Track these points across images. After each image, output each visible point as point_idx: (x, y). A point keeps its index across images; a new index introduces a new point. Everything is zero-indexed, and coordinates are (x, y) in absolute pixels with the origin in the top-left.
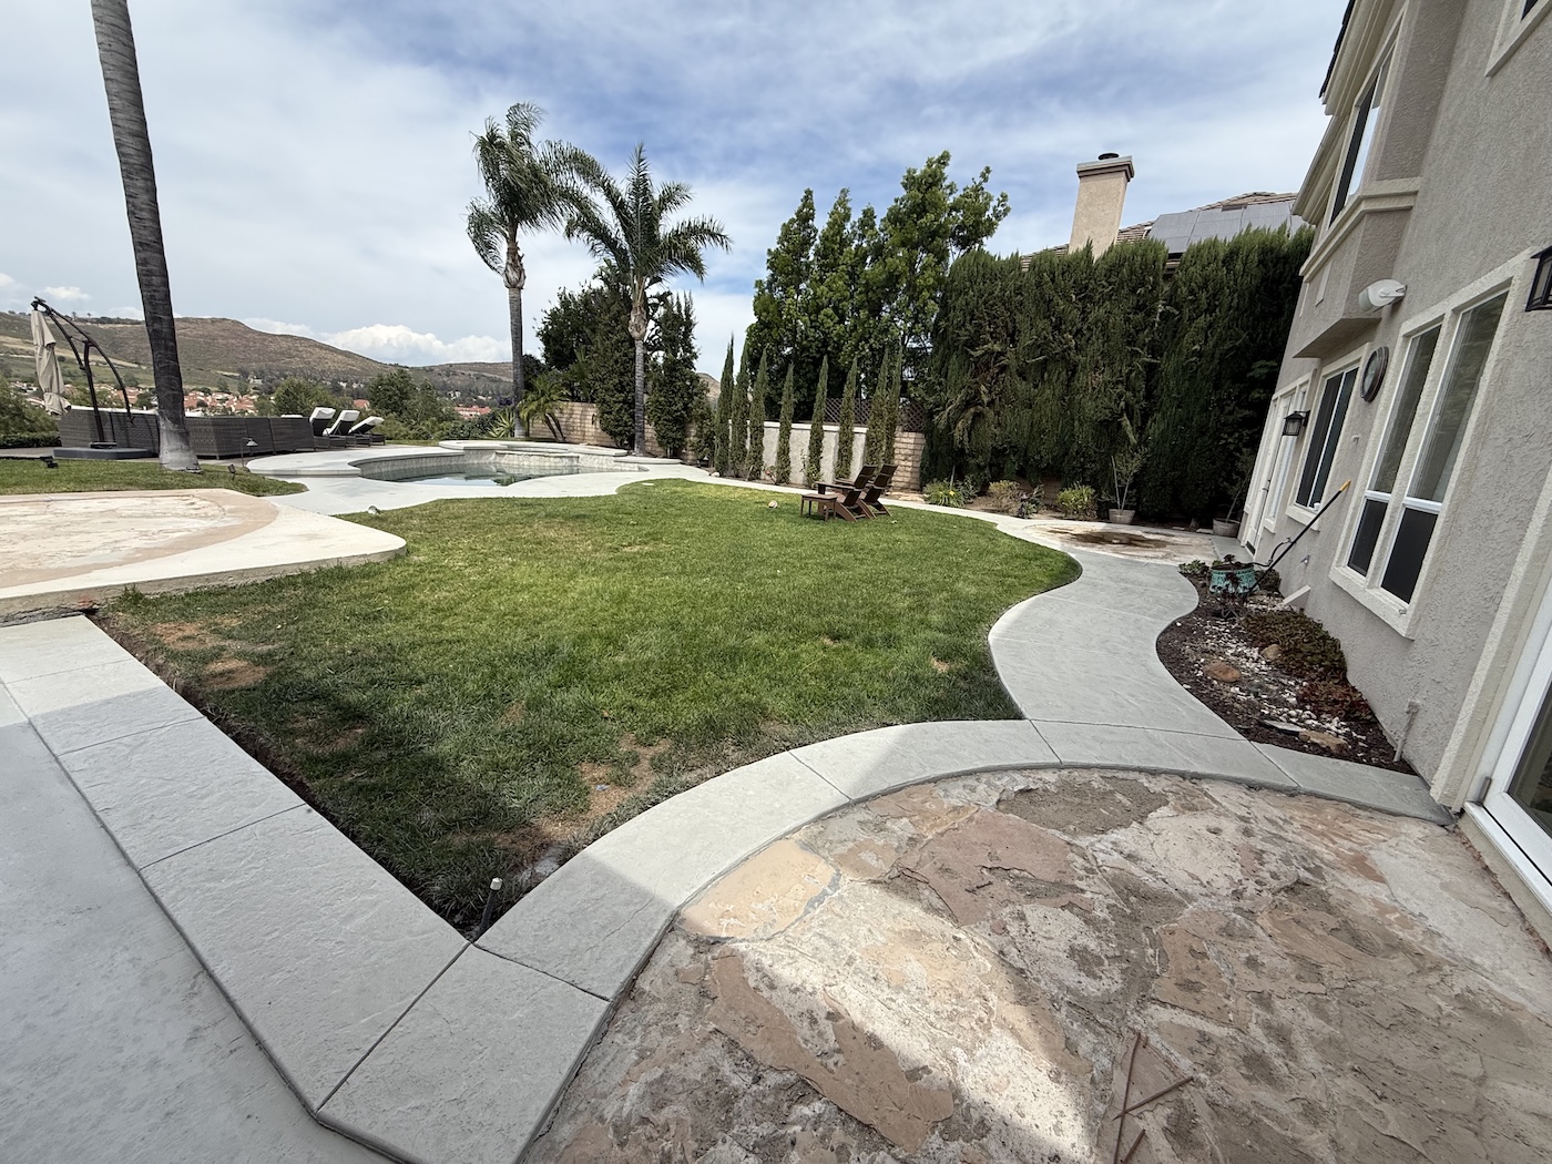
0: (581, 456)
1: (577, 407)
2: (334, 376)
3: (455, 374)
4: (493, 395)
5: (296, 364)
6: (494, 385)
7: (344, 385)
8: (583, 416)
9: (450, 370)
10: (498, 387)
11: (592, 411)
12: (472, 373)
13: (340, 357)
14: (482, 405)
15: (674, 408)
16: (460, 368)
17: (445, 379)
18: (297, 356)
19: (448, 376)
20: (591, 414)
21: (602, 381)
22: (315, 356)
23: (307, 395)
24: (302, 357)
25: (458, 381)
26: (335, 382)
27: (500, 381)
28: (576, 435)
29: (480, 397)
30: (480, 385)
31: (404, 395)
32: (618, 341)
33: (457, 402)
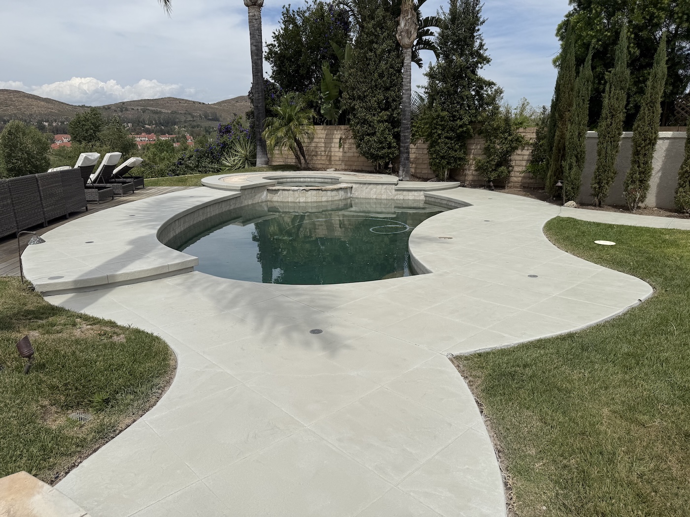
0: (354, 186)
1: (320, 132)
2: (38, 118)
3: (127, 110)
4: (156, 124)
5: (11, 110)
6: (156, 116)
7: (46, 124)
8: (329, 140)
9: (123, 107)
10: (159, 118)
11: (338, 133)
12: (139, 108)
13: (43, 103)
14: (148, 132)
15: (459, 123)
16: (130, 105)
17: (120, 114)
18: (11, 105)
19: (122, 111)
20: (339, 136)
21: (362, 98)
22: (24, 104)
23: (24, 134)
24: (15, 106)
25: (129, 115)
26: (40, 123)
27: (160, 112)
28: (319, 160)
29: (147, 126)
30: (146, 117)
31: (97, 128)
32: (383, 51)
33: (131, 131)
